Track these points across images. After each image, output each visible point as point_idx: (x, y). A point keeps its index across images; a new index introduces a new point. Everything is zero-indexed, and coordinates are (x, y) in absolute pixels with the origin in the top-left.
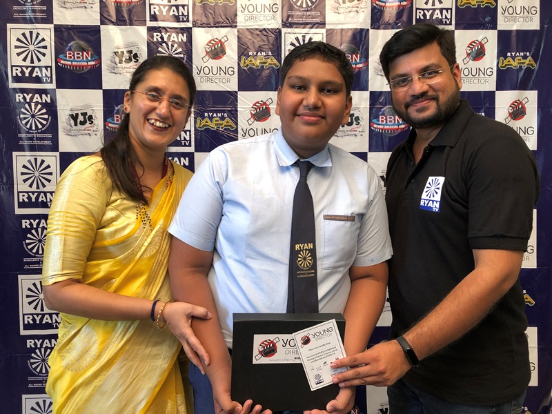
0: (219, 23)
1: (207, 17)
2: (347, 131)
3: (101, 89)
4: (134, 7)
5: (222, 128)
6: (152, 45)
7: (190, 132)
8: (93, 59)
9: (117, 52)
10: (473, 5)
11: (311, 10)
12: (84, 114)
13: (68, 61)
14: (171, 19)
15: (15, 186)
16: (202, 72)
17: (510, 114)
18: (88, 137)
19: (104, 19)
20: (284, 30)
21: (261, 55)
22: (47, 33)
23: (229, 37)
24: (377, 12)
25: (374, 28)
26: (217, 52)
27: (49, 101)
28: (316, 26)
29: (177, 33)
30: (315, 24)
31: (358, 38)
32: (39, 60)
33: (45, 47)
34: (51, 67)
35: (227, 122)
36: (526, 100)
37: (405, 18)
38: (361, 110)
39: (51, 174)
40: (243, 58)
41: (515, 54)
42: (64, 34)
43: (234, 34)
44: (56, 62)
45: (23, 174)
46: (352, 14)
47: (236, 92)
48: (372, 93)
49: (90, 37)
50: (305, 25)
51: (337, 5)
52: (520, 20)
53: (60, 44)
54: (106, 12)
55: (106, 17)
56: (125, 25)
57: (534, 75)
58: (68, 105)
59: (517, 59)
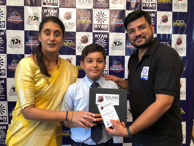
0: (69, 6)
3: (24, 30)
5: (70, 46)
6: (44, 14)
8: (21, 19)
9: (30, 16)
10: (164, 2)
11: (104, 2)
12: (17, 40)
13: (11, 19)
14: (51, 5)
17: (177, 43)
18: (18, 48)
19: (25, 4)
20: (94, 10)
22: (4, 9)
23: (73, 12)
25: (127, 10)
26: (68, 17)
27: (3, 34)
28: (106, 8)
29: (53, 10)
31: (121, 13)
34: (5, 22)
35: (72, 43)
37: (139, 6)
38: (122, 40)
39: (3, 62)
40: (78, 20)
41: (179, 21)
42: (10, 9)
43: (75, 11)
44: (7, 20)
47: (75, 32)
49: (20, 10)
50: (101, 8)
53: (8, 13)
54: (26, 2)
55: (27, 3)
56: (34, 6)
57: (185, 29)
58: (11, 36)
59: (179, 23)
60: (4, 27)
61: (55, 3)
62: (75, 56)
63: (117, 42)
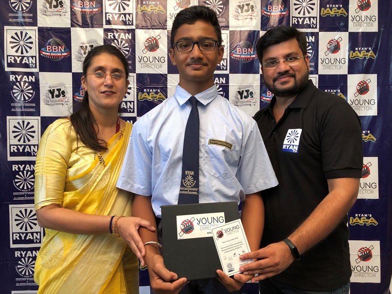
0: (154, 26)
1: (146, 22)
2: (245, 102)
3: (70, 71)
4: (94, 15)
5: (156, 100)
6: (107, 41)
7: (134, 103)
8: (65, 51)
9: (83, 46)
10: (332, 15)
11: (219, 18)
12: (59, 90)
13: (47, 52)
14: (121, 24)
15: (8, 141)
16: (142, 60)
17: (358, 90)
18: (61, 106)
19: (73, 23)
22: (32, 32)
23: (161, 36)
24: (265, 19)
25: (263, 30)
26: (153, 46)
27: (34, 80)
29: (125, 33)
31: (252, 37)
32: (27, 52)
33: (32, 43)
35: (160, 96)
36: (369, 81)
38: (254, 87)
39: (34, 132)
41: (361, 49)
42: (45, 34)
43: (165, 34)
44: (39, 53)
45: (14, 132)
46: (248, 20)
47: (166, 75)
49: (64, 35)
51: (237, 14)
52: (365, 25)
53: (42, 40)
54: (75, 19)
55: (75, 22)
56: (89, 27)
58: (47, 84)
59: (362, 52)
63: (244, 91)
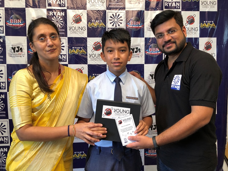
0: (79, 7)
1: (73, 5)
2: (135, 55)
3: (26, 36)
5: (80, 53)
6: (49, 17)
8: (22, 23)
10: (189, 1)
11: (119, 2)
12: (18, 47)
13: (11, 23)
14: (57, 6)
16: (71, 29)
17: (205, 48)
18: (20, 57)
20: (107, 11)
21: (97, 22)
22: (1, 11)
23: (83, 14)
24: (148, 3)
25: (146, 10)
26: (78, 20)
27: (2, 41)
28: (121, 9)
29: (60, 12)
30: (121, 8)
31: (140, 15)
34: (3, 26)
35: (83, 51)
37: (160, 6)
38: (141, 46)
39: (2, 74)
40: (89, 23)
41: (207, 22)
42: (9, 12)
43: (85, 12)
46: (137, 4)
47: (86, 38)
48: (146, 38)
49: (21, 13)
50: (116, 8)
52: (209, 7)
53: (7, 16)
54: (28, 2)
55: (28, 4)
56: (37, 8)
57: (215, 31)
58: (11, 43)
59: (208, 24)
60: (3, 33)
61: (61, 3)
62: (87, 65)
63: (135, 48)
